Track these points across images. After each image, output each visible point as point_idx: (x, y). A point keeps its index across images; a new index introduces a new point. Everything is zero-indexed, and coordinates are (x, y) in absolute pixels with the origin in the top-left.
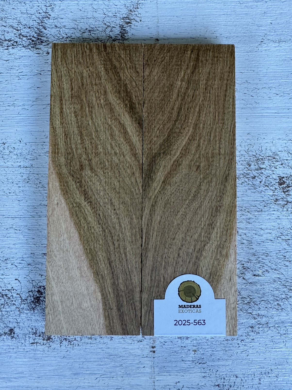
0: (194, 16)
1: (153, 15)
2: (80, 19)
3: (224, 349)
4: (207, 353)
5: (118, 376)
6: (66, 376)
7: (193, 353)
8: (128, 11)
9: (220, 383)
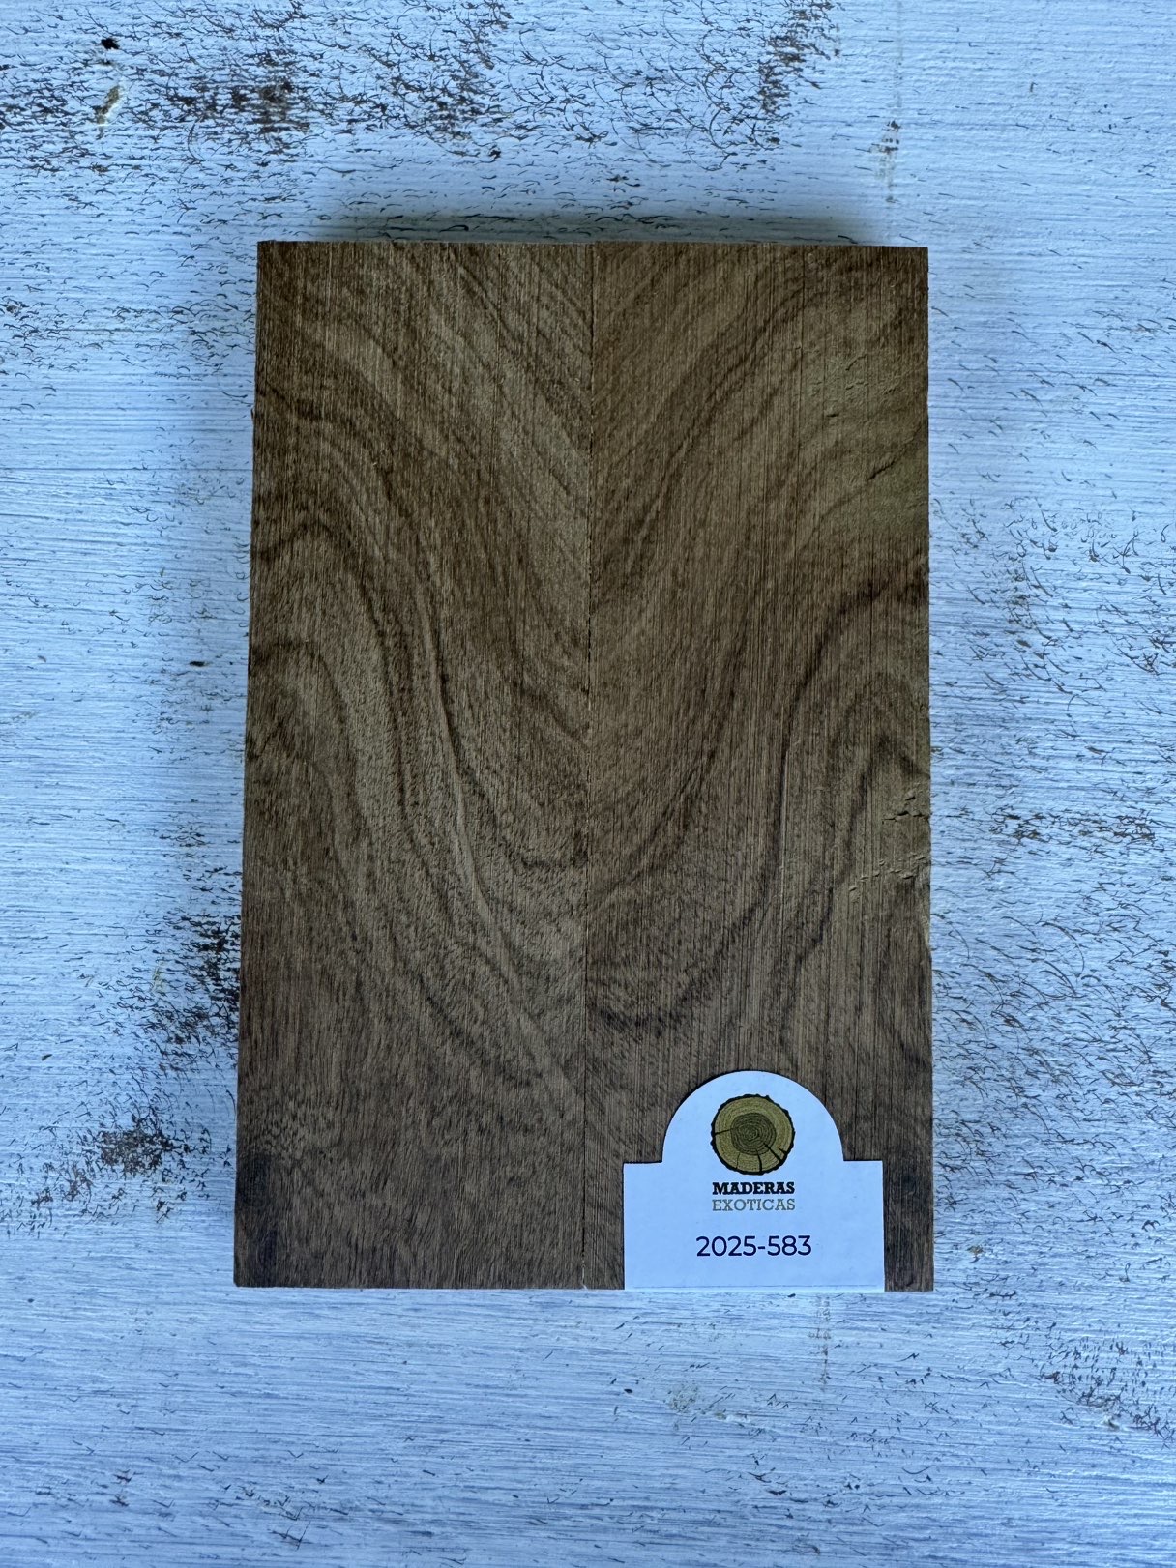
0: (1032, 46)
1: (884, 34)
2: (616, 36)
3: (1080, 1249)
4: (1021, 1258)
5: (697, 1321)
6: (514, 1311)
7: (972, 1256)
8: (791, 15)
9: (1062, 1371)
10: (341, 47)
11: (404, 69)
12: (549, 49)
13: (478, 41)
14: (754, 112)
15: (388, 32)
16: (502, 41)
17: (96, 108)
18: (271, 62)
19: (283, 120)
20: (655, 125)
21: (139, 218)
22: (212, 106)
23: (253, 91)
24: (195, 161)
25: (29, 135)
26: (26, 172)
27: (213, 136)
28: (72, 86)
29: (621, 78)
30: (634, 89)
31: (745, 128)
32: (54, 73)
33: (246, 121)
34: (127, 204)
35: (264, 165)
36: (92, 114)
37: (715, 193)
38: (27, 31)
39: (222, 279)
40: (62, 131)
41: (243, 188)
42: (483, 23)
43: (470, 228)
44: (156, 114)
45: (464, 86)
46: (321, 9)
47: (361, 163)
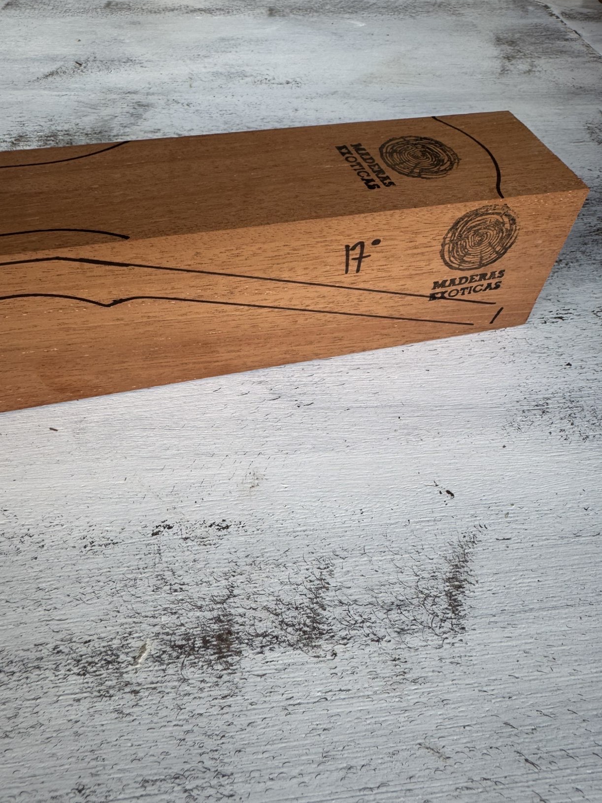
10: (254, 609)
11: (284, 616)
12: (350, 597)
13: (317, 597)
14: (449, 616)
15: (275, 598)
16: (328, 597)
17: (134, 658)
18: (221, 621)
19: (228, 651)
20: (406, 628)
21: (155, 719)
22: (193, 649)
23: (213, 637)
24: (184, 680)
25: (99, 677)
26: (95, 700)
27: (193, 665)
28: (122, 647)
29: (385, 607)
30: (393, 612)
31: (447, 625)
32: (115, 641)
33: (210, 654)
34: (148, 711)
35: (220, 677)
36: (132, 662)
37: (443, 661)
38: (101, 620)
39: (200, 751)
40: (116, 673)
41: (210, 693)
42: (318, 589)
43: (329, 699)
44: (165, 657)
45: (314, 621)
46: (243, 591)
47: (269, 669)
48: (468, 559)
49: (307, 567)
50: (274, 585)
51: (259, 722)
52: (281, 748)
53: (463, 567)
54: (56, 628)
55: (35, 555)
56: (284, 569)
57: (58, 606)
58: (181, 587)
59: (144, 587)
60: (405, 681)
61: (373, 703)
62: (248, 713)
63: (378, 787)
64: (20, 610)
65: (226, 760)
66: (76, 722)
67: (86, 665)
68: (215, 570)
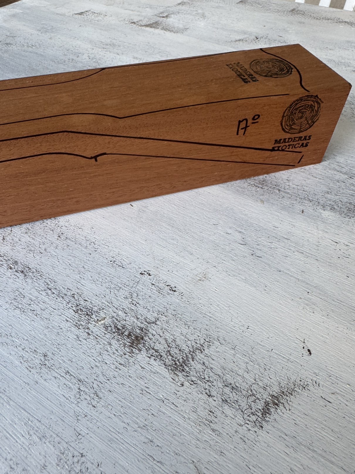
10: (160, 336)
11: (172, 349)
12: (210, 364)
13: (193, 352)
14: (258, 414)
15: (173, 338)
16: (199, 356)
17: (98, 320)
18: (142, 331)
19: (136, 346)
20: (229, 402)
21: (88, 351)
22: (122, 334)
23: (134, 335)
24: (110, 344)
25: (80, 318)
26: (73, 325)
27: (118, 340)
28: (97, 312)
29: (225, 383)
30: (227, 388)
31: (254, 418)
32: (95, 308)
33: (127, 341)
34: (88, 345)
35: (125, 354)
36: (96, 321)
37: (237, 434)
38: (96, 296)
39: (96, 378)
40: (87, 321)
41: (116, 358)
42: (197, 349)
43: (164, 402)
44: (110, 328)
45: (184, 362)
46: (161, 324)
47: (148, 367)
48: (293, 393)
49: (199, 335)
50: (177, 331)
51: (127, 386)
52: (128, 406)
53: (287, 396)
54: (79, 287)
55: (91, 252)
56: (187, 328)
57: (85, 279)
58: (137, 304)
59: (123, 293)
60: (208, 426)
61: (185, 422)
62: (125, 379)
63: (158, 462)
64: (72, 271)
65: (103, 391)
66: (61, 329)
67: (79, 309)
68: (155, 306)
